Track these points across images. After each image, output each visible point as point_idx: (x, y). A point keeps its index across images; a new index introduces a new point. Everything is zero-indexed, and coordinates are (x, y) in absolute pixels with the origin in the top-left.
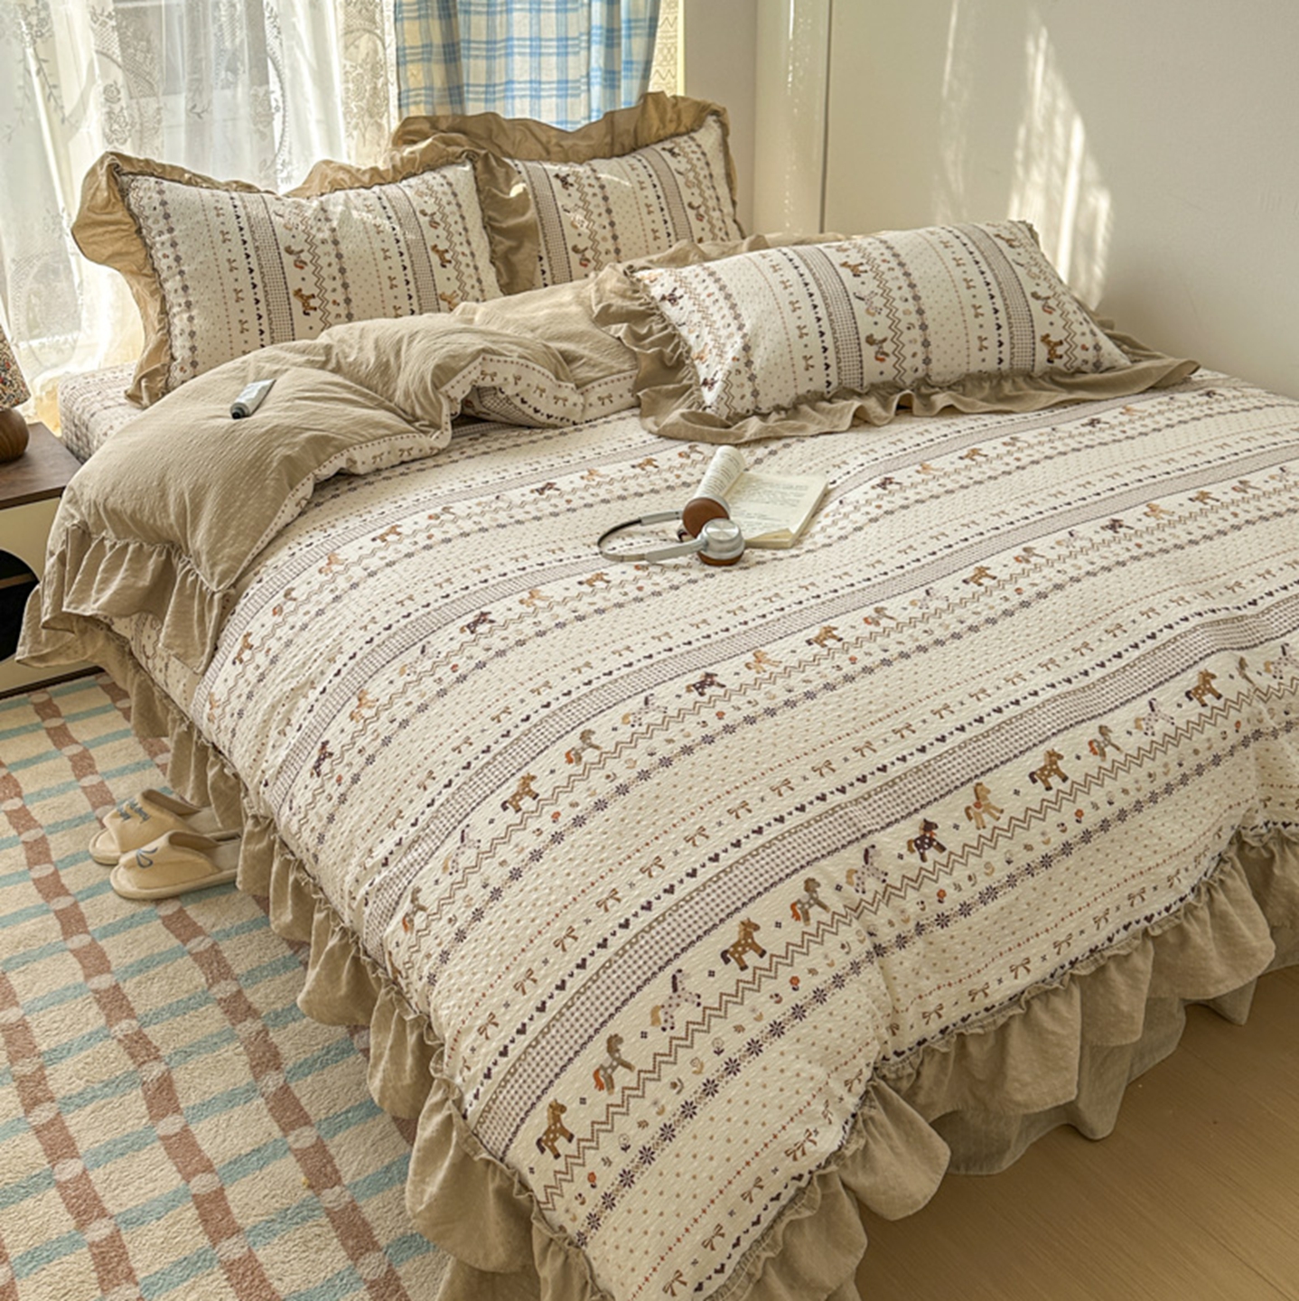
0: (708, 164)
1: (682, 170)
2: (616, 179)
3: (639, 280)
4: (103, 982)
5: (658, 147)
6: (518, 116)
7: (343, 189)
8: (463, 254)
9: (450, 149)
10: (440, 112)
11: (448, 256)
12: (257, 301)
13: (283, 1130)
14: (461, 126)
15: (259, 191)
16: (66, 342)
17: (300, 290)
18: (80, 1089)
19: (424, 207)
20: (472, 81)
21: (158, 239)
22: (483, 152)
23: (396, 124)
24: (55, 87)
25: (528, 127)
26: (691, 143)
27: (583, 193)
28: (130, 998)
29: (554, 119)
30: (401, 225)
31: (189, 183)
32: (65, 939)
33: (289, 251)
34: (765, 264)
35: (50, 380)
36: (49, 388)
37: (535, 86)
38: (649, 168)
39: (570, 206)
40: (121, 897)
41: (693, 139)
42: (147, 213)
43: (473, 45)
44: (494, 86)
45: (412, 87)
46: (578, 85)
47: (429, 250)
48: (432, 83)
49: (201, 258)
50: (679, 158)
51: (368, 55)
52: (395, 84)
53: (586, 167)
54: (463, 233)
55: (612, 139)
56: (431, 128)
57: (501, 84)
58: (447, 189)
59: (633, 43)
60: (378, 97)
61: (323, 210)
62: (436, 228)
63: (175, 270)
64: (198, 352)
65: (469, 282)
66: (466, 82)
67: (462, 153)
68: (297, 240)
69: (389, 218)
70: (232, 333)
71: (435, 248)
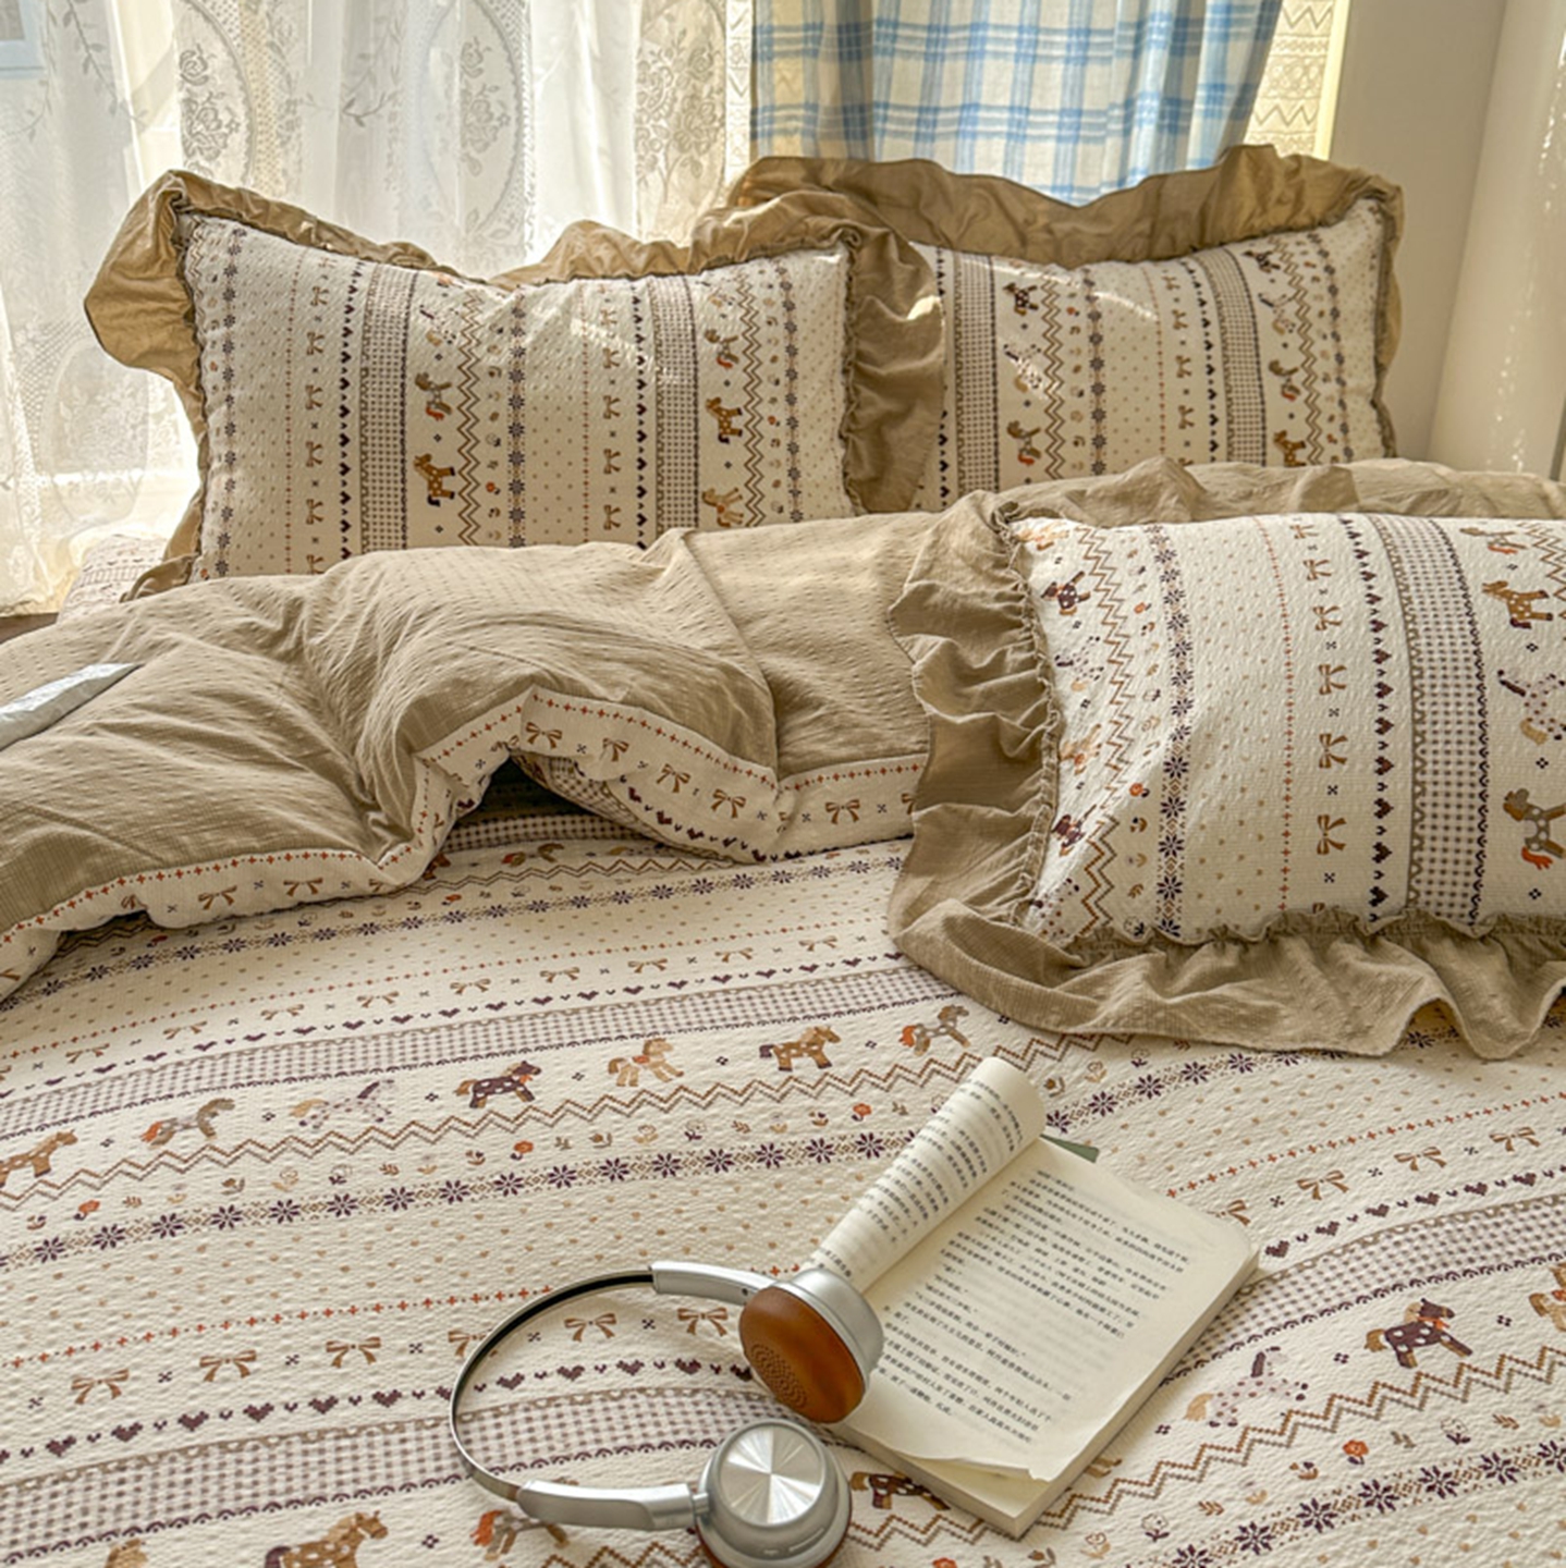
0: (1333, 290)
1: (1273, 296)
2: (1128, 304)
3: (1016, 540)
5: (1238, 250)
6: (977, 171)
8: (772, 420)
9: (812, 221)
10: (829, 151)
11: (737, 423)
12: (345, 469)
14: (863, 185)
15: (426, 266)
17: (428, 457)
19: (718, 325)
20: (893, 100)
21: (211, 333)
22: (878, 231)
23: (737, 165)
24: (98, 48)
25: (991, 189)
26: (1309, 247)
27: (1053, 325)
29: (1049, 182)
30: (658, 354)
31: (304, 240)
33: (423, 383)
34: (1294, 555)
37: (1018, 116)
38: (1206, 286)
39: (1020, 343)
41: (1316, 240)
42: (205, 285)
43: (901, 32)
44: (936, 110)
45: (778, 103)
46: (1103, 120)
47: (702, 407)
48: (817, 95)
49: (262, 378)
50: (1275, 273)
51: (684, 32)
52: (748, 94)
53: (1078, 276)
54: (784, 380)
55: (1153, 227)
56: (805, 180)
57: (952, 109)
58: (777, 295)
59: (1225, 50)
60: (700, 113)
61: (517, 312)
62: (728, 366)
63: (222, 394)
64: (231, 547)
65: (770, 474)
66: (882, 99)
67: (835, 229)
68: (444, 364)
69: (640, 339)
70: (295, 520)
71: (714, 405)
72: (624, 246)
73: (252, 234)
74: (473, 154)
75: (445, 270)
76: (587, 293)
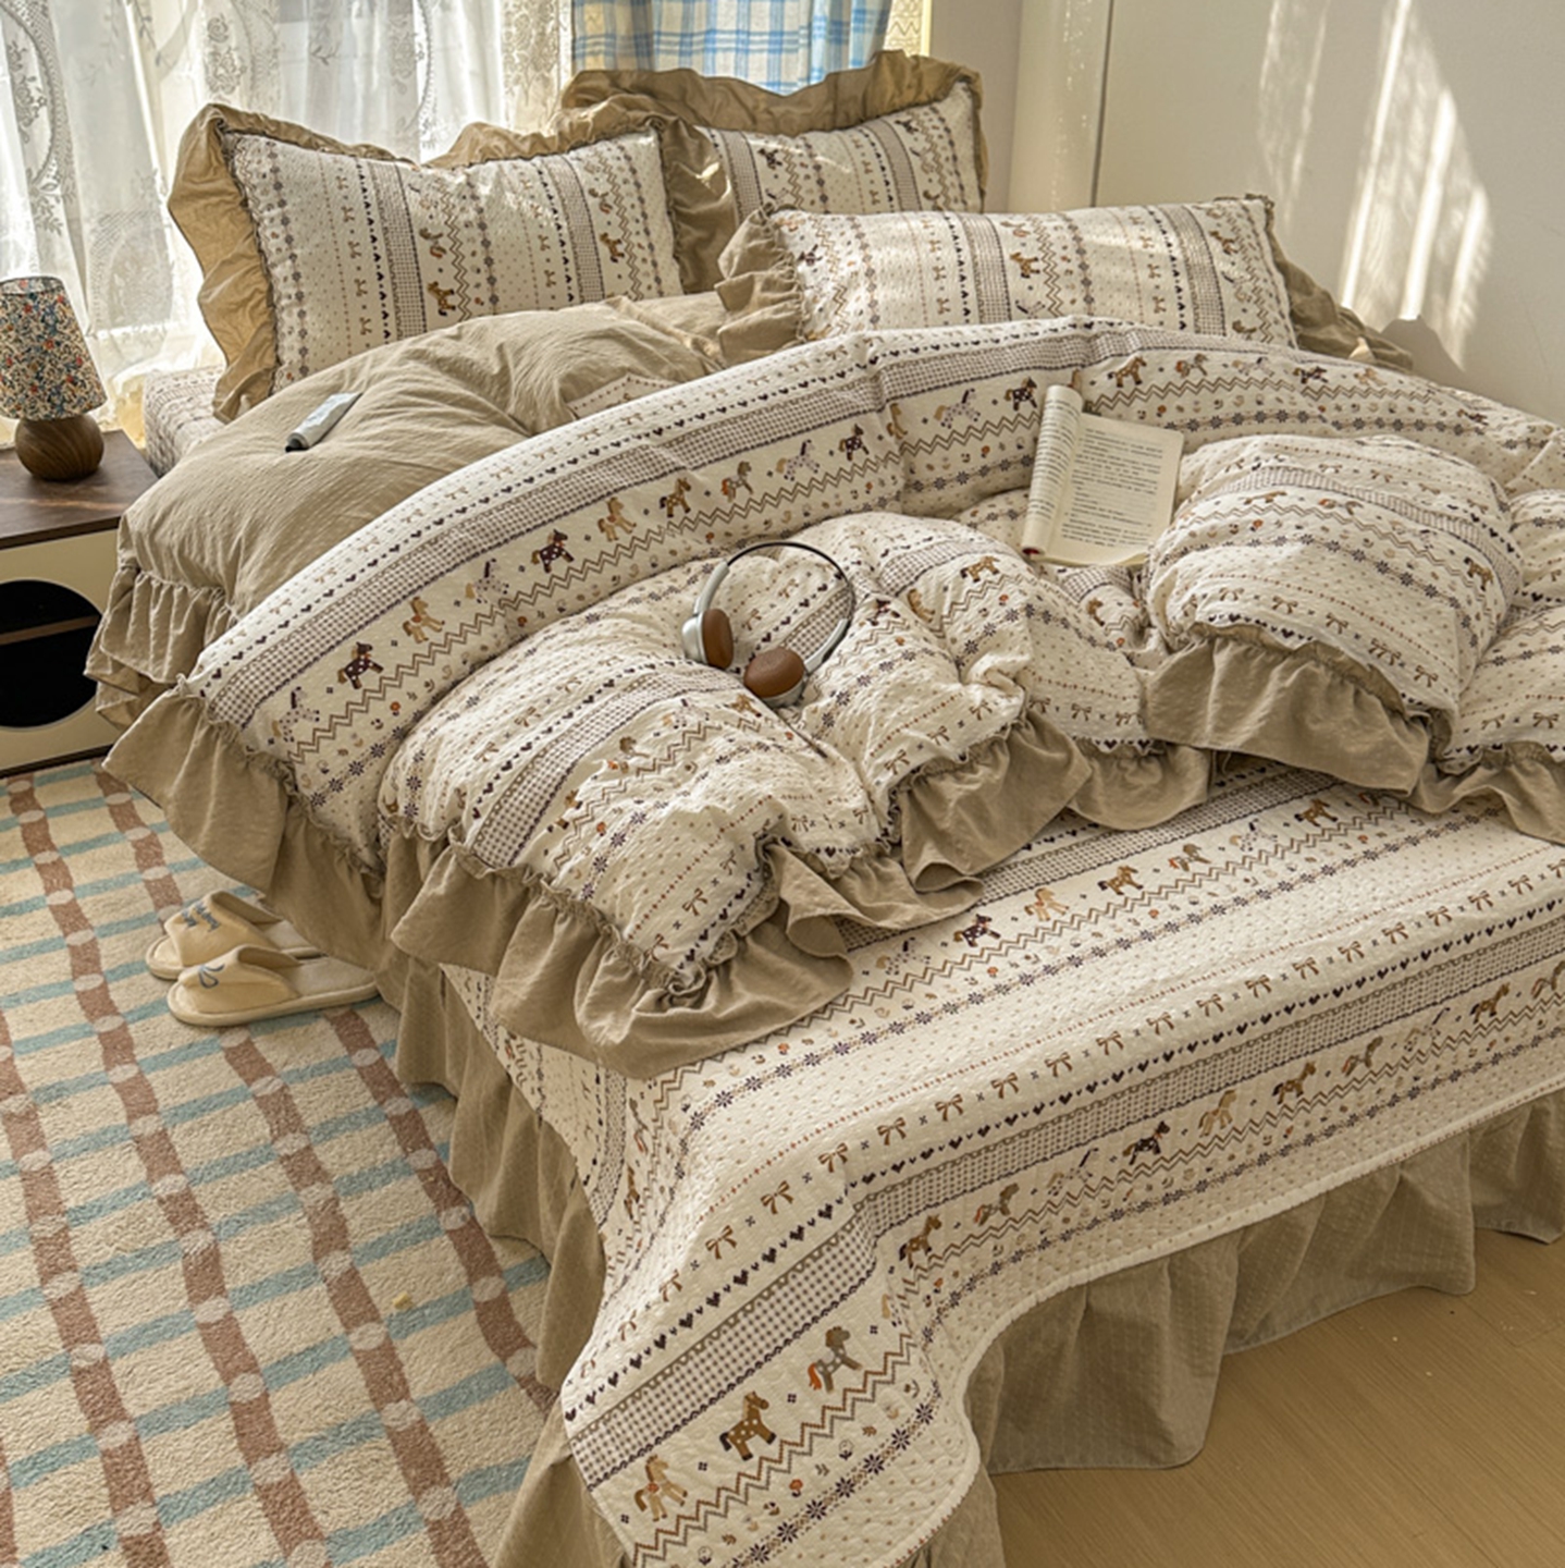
0: (951, 143)
1: (918, 149)
4: (147, 1126)
5: (891, 120)
6: (720, 74)
7: (498, 159)
8: (640, 246)
9: (632, 114)
10: (623, 65)
11: (620, 248)
12: (383, 296)
13: (345, 1325)
14: (649, 85)
15: (393, 159)
16: (156, 332)
17: (436, 284)
18: (109, 1257)
19: (595, 186)
20: (664, 29)
21: (266, 213)
22: (672, 119)
23: (564, 77)
24: (149, 19)
25: (732, 88)
26: (932, 115)
27: (793, 174)
28: (178, 1149)
29: (764, 79)
30: (564, 207)
31: (310, 146)
32: (107, 1070)
33: (425, 234)
35: (136, 378)
36: (134, 388)
37: (743, 37)
38: (878, 145)
39: (775, 187)
40: (180, 1021)
41: (935, 111)
42: (255, 181)
44: (691, 35)
45: (589, 33)
46: (796, 37)
47: (598, 239)
48: (614, 29)
49: (316, 239)
50: (916, 134)
53: (799, 142)
54: (641, 219)
55: (835, 107)
56: (615, 87)
57: (699, 34)
58: (624, 164)
60: (546, 44)
61: (470, 185)
62: (607, 212)
63: (284, 254)
64: (310, 355)
65: (645, 281)
66: (657, 29)
67: (646, 119)
68: (435, 221)
69: (550, 198)
70: (352, 333)
71: (604, 238)
72: (511, 138)
73: (279, 145)
75: (406, 160)
76: (505, 170)
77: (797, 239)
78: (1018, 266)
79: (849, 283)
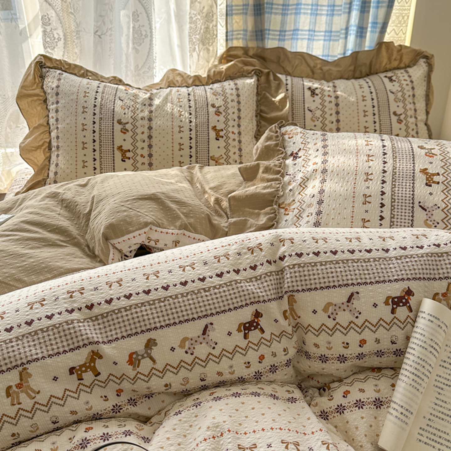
0: (413, 88)
1: (394, 91)
5: (382, 75)
6: (298, 50)
7: (173, 87)
8: (233, 133)
9: (246, 68)
10: (250, 45)
12: (95, 150)
17: (121, 146)
19: (215, 102)
20: (271, 28)
21: (52, 106)
22: (267, 71)
23: (221, 49)
25: (304, 57)
26: (405, 74)
27: (323, 100)
29: (321, 54)
30: (196, 112)
31: (83, 76)
33: (119, 122)
37: (311, 33)
38: (372, 87)
39: (313, 107)
41: (407, 72)
42: (50, 91)
43: (274, 6)
44: (285, 31)
45: (235, 29)
46: (338, 34)
47: (210, 129)
48: (247, 27)
49: (68, 121)
50: (394, 83)
51: (204, 7)
52: (225, 27)
53: (331, 84)
54: (237, 119)
55: (355, 68)
56: (243, 54)
57: (290, 31)
58: (234, 92)
59: (378, 12)
60: (209, 33)
61: (150, 99)
62: (219, 115)
63: (55, 126)
64: (58, 176)
65: (233, 150)
66: (268, 28)
67: (253, 71)
68: (126, 116)
69: (190, 107)
70: (78, 167)
71: (214, 128)
72: (185, 76)
73: (65, 74)
74: (137, 47)
75: (127, 85)
76: (173, 92)
77: (291, 143)
78: (424, 177)
79: (311, 176)
